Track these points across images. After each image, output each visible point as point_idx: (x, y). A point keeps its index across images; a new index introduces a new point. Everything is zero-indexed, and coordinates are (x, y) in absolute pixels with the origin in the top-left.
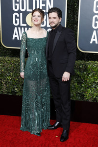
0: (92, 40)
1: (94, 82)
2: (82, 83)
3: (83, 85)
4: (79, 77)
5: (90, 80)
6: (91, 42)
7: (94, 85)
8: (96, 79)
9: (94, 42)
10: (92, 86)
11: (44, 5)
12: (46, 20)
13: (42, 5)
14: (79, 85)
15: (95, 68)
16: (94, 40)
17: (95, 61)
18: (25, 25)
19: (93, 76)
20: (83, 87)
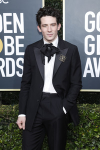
1: (93, 137)
2: (75, 140)
3: (76, 143)
4: (69, 130)
5: (87, 135)
7: (94, 143)
8: (97, 132)
10: (91, 143)
11: (10, 23)
12: (14, 45)
13: (6, 23)
14: (71, 144)
15: (94, 115)
19: (92, 127)
20: (76, 146)
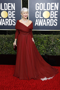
0: (36, 24)
6: (35, 25)
9: (37, 25)
16: (37, 24)
17: (38, 34)
18: (1, 17)
